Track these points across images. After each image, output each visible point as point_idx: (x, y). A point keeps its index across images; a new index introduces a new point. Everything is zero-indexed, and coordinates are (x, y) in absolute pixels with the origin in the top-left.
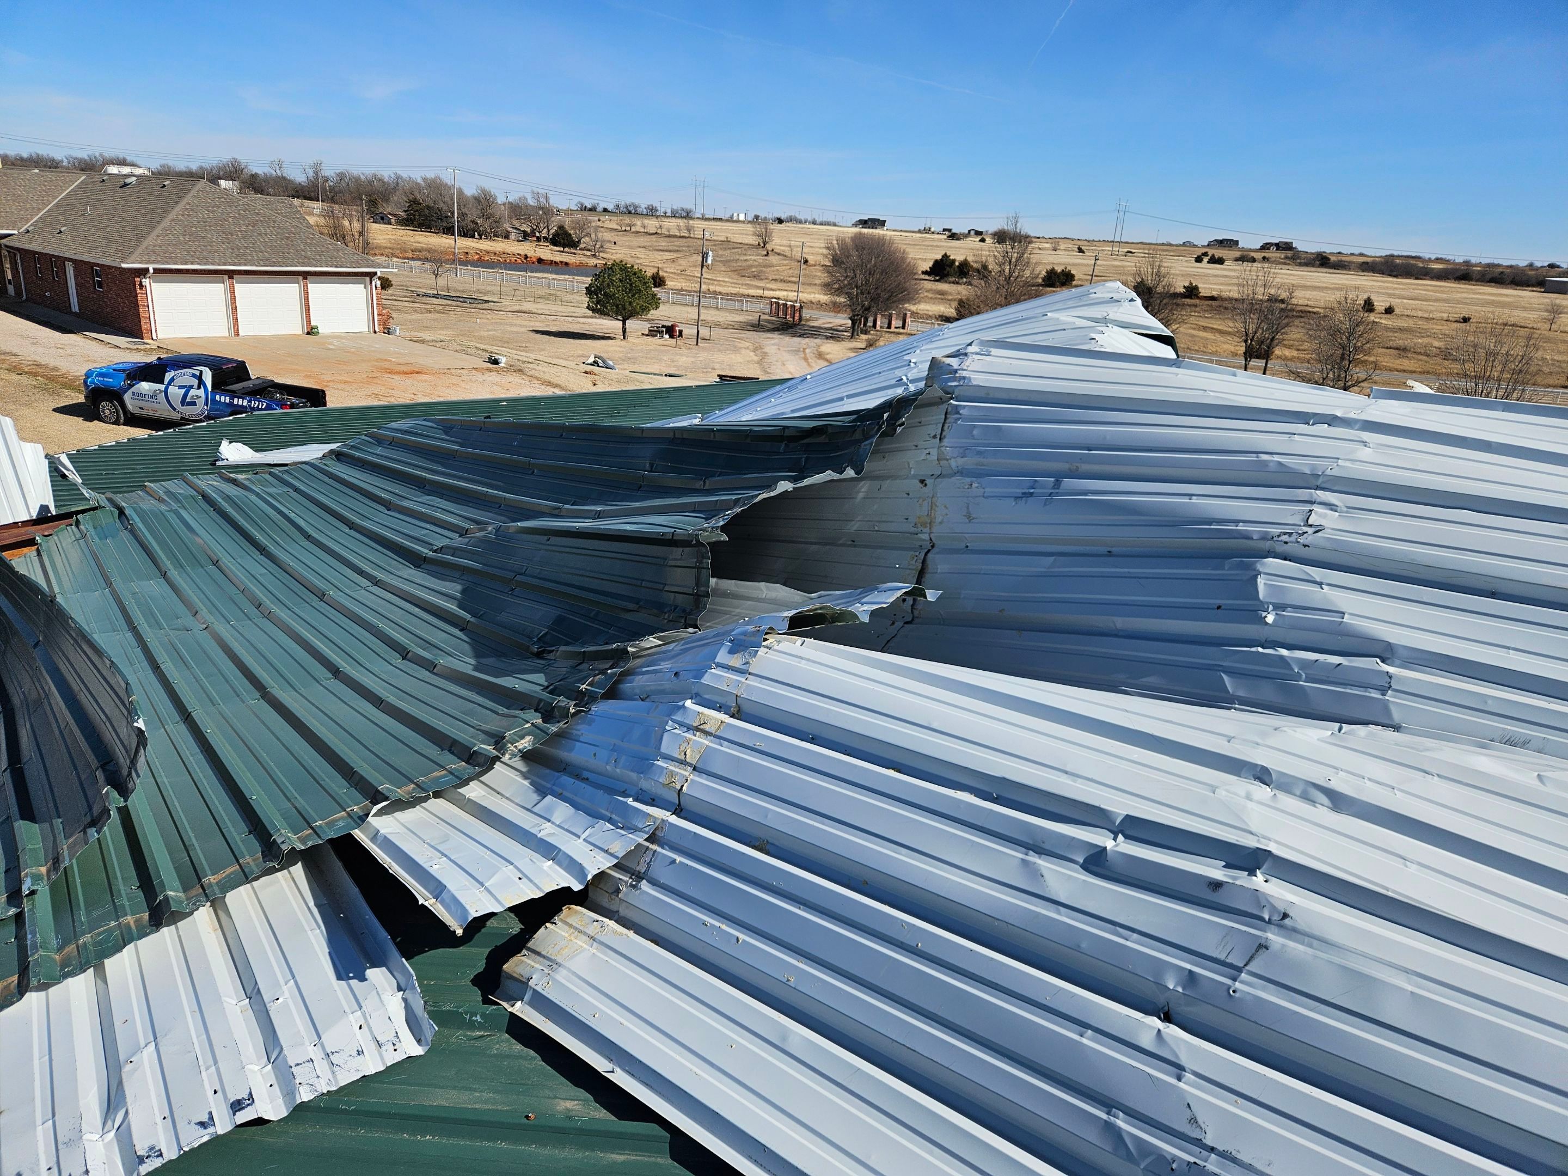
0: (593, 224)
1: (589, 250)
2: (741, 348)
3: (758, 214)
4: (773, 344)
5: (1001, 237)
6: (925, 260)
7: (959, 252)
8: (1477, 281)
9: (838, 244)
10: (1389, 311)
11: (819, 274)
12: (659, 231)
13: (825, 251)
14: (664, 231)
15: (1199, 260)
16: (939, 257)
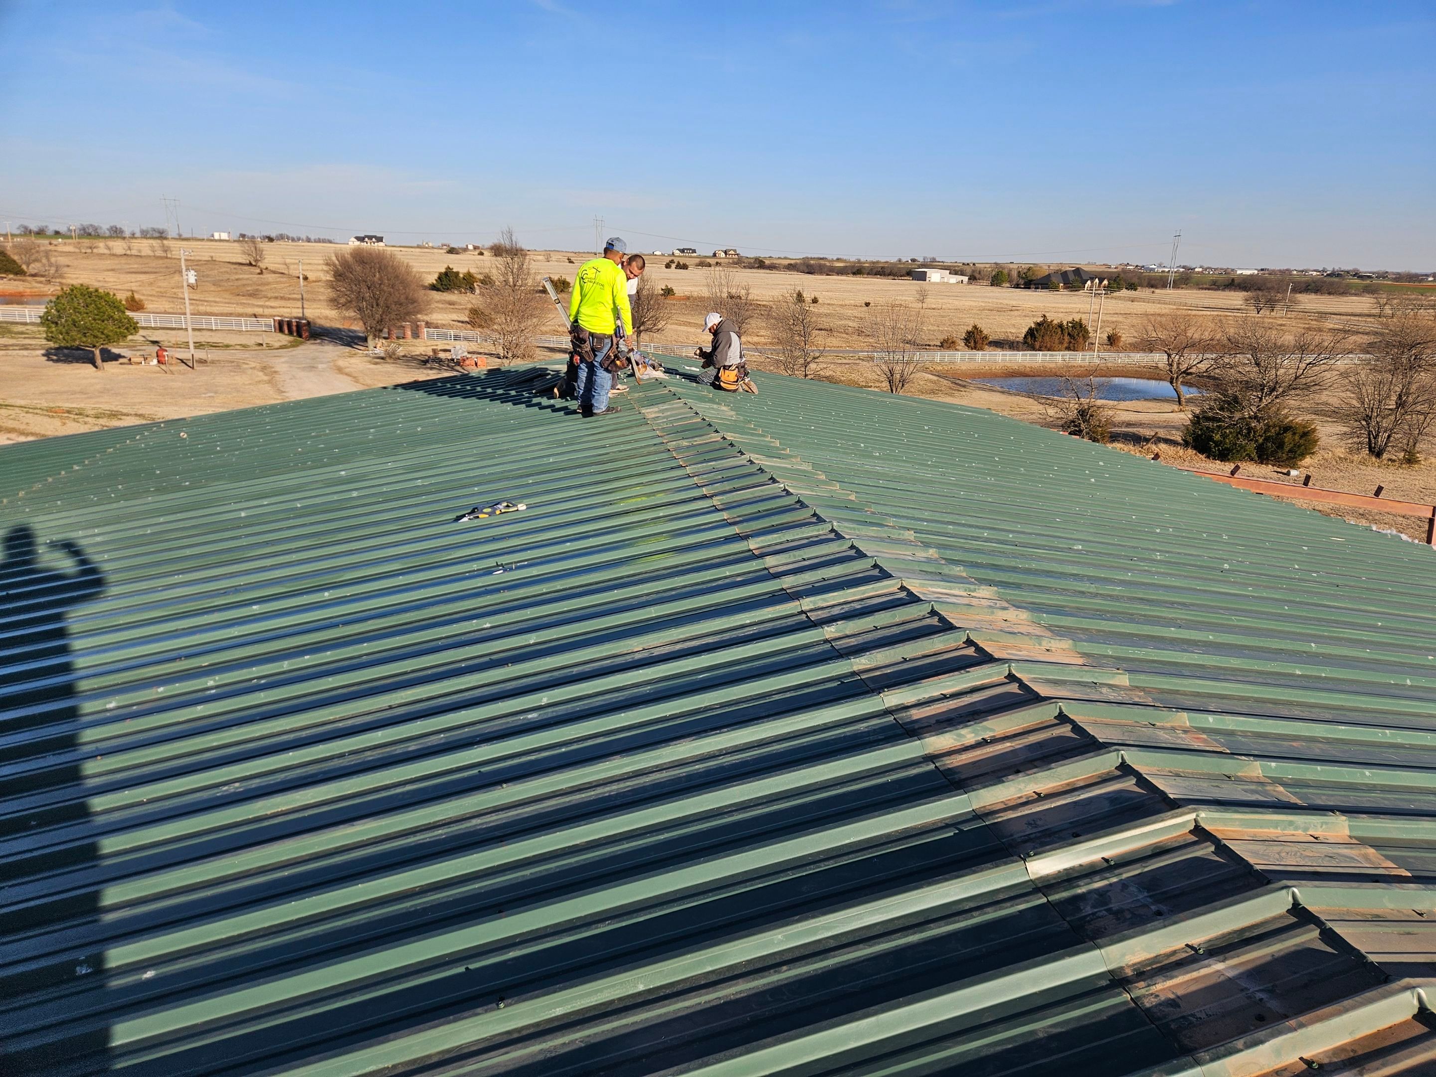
0: (42, 248)
1: (43, 276)
2: (247, 369)
3: (243, 233)
4: (283, 363)
5: (497, 251)
6: (429, 273)
7: (461, 265)
8: (868, 274)
9: (338, 260)
10: (815, 301)
11: (322, 290)
12: (128, 252)
13: (325, 268)
14: (134, 252)
15: (668, 266)
16: (443, 270)
